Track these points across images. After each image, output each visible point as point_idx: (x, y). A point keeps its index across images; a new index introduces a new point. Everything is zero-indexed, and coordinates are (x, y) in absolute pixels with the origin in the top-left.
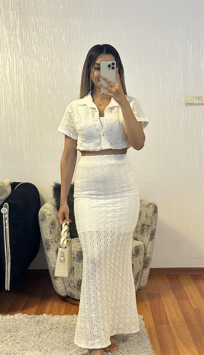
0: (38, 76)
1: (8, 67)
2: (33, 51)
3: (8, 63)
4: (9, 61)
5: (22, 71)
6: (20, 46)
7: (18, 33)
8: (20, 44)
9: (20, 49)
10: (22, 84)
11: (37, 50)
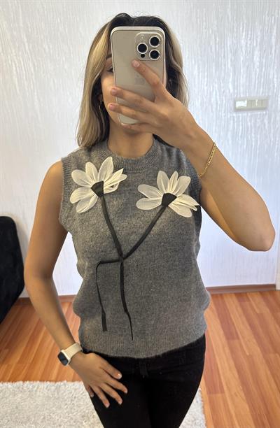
0: (54, 81)
1: (15, 72)
2: (44, 49)
3: (14, 68)
4: (15, 64)
5: (33, 77)
6: (26, 44)
7: (21, 25)
8: (25, 40)
9: (27, 48)
10: (36, 94)
11: (49, 47)
